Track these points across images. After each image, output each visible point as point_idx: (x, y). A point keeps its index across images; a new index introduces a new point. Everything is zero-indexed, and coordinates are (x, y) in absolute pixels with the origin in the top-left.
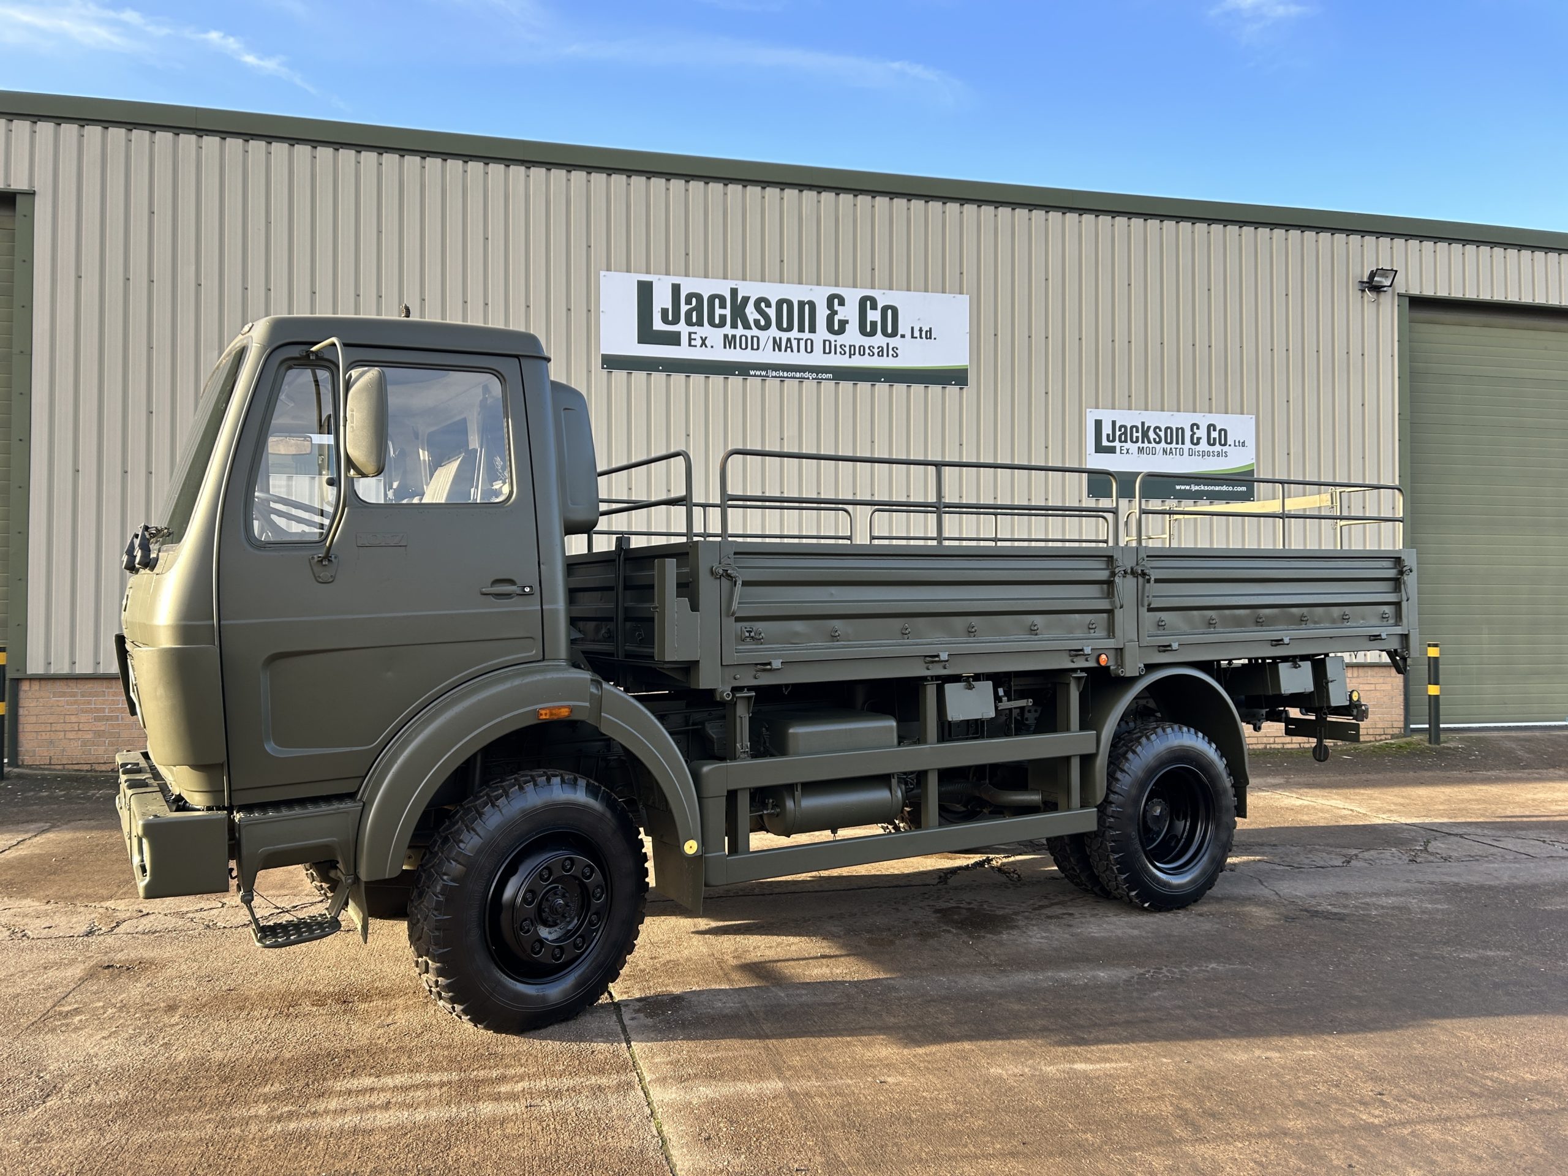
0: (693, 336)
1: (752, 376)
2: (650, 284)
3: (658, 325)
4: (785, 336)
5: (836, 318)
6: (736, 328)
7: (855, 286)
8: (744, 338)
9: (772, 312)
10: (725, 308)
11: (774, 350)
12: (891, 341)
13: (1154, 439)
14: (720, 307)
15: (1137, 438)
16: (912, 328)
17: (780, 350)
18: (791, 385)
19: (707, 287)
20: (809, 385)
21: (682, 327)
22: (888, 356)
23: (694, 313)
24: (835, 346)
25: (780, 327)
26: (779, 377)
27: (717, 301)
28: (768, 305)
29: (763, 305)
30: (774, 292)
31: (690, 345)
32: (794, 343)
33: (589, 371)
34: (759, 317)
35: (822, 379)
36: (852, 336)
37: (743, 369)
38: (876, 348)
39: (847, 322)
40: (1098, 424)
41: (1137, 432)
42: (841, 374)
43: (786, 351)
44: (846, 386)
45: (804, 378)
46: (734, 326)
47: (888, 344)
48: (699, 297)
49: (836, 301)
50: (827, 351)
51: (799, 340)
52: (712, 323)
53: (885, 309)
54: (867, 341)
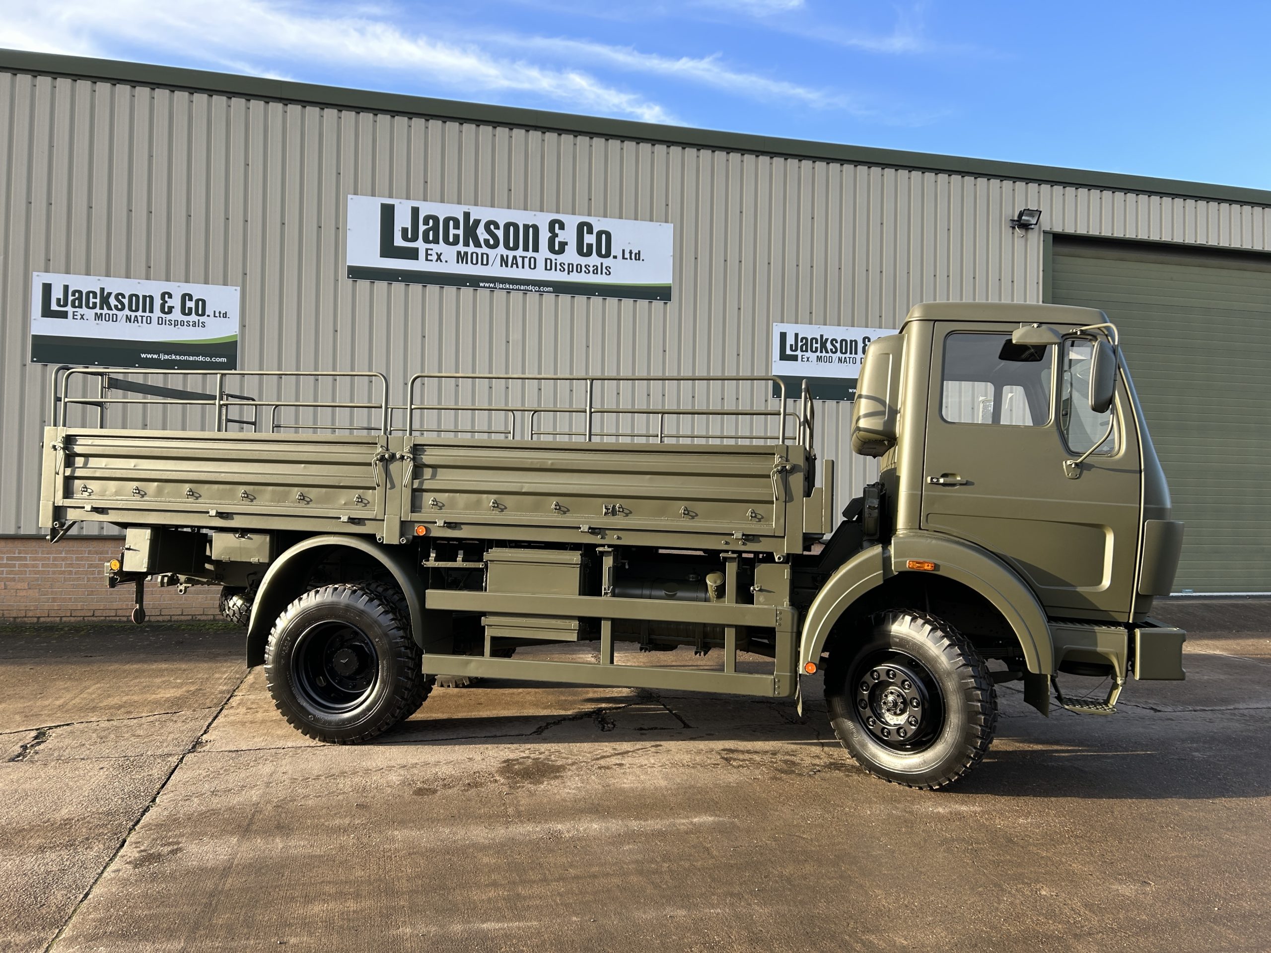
0: (429, 252)
1: (482, 287)
2: (392, 207)
3: (399, 241)
4: (511, 254)
5: (557, 240)
6: (468, 246)
7: (574, 213)
8: (474, 255)
9: (500, 233)
10: (459, 228)
11: (502, 266)
12: (605, 261)
13: (831, 350)
14: (454, 228)
15: (816, 348)
16: (623, 251)
17: (507, 266)
18: (516, 296)
19: (442, 211)
20: (533, 297)
21: (420, 244)
22: (602, 273)
23: (431, 233)
24: (556, 263)
25: (507, 246)
26: (506, 289)
27: (451, 223)
28: (497, 227)
29: (492, 227)
30: (503, 216)
31: (427, 259)
32: (520, 261)
33: (336, 280)
34: (488, 237)
35: (544, 292)
36: (571, 255)
37: (474, 282)
38: (591, 266)
39: (566, 243)
40: (783, 336)
41: (817, 343)
42: (560, 288)
43: (512, 267)
44: (565, 298)
45: (528, 291)
46: (466, 244)
47: (602, 264)
48: (436, 219)
49: (557, 226)
50: (549, 267)
51: (523, 258)
52: (447, 241)
53: (600, 234)
54: (584, 261)
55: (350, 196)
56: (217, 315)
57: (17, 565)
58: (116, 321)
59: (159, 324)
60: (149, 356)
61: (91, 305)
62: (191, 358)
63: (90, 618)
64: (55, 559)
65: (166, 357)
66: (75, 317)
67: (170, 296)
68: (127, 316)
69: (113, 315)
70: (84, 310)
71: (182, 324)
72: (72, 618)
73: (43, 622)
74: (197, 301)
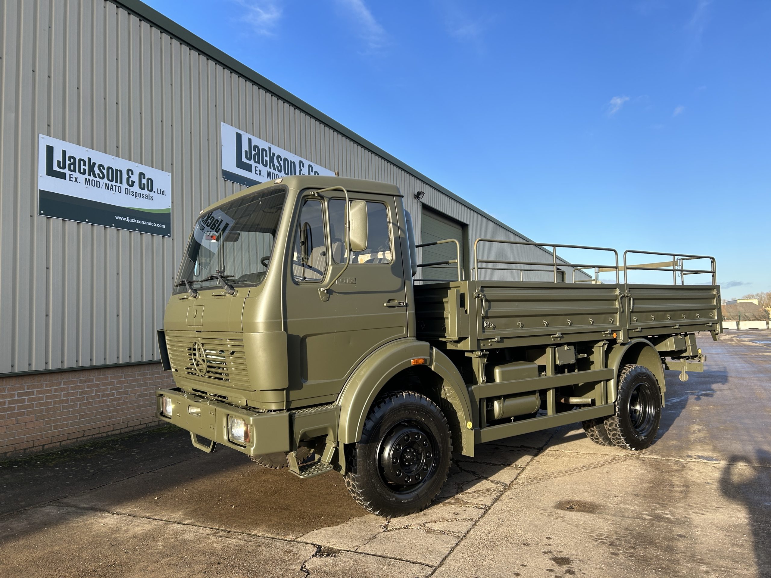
0: (256, 169)
2: (241, 135)
3: (244, 159)
7: (306, 159)
8: (273, 174)
9: (282, 164)
10: (267, 156)
14: (265, 156)
21: (252, 163)
27: (264, 152)
28: (281, 160)
29: (279, 159)
31: (255, 173)
33: (217, 178)
34: (278, 165)
46: (270, 167)
48: (258, 148)
49: (301, 164)
52: (262, 163)
55: (222, 123)
56: (159, 192)
57: (26, 400)
58: (99, 187)
59: (126, 194)
60: (121, 218)
61: (82, 171)
62: (146, 223)
63: (81, 439)
64: (56, 390)
65: (131, 220)
66: (71, 179)
67: (132, 174)
68: (106, 184)
69: (97, 181)
70: (77, 174)
71: (140, 195)
72: (69, 442)
73: (48, 449)
74: (148, 179)
